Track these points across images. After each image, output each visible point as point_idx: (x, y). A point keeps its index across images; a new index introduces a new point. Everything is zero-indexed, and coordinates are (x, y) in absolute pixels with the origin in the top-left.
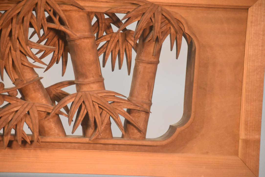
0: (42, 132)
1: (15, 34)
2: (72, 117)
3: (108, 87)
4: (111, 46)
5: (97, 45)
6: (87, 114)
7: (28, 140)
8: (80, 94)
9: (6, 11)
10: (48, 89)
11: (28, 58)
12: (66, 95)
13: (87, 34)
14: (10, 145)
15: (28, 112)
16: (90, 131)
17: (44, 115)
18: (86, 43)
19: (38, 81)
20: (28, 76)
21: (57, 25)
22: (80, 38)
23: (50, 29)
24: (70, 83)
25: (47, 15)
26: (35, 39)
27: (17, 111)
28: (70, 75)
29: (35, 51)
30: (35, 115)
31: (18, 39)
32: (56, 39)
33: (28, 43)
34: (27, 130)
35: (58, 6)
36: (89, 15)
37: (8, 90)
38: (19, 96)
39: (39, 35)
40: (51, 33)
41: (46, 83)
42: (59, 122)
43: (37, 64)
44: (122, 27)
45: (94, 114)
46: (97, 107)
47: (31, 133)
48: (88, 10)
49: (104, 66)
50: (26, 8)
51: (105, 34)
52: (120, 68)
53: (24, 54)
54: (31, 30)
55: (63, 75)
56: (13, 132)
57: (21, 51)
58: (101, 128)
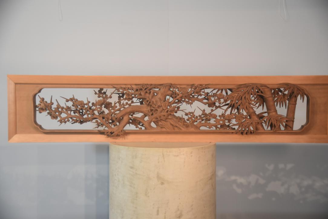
0: (257, 129)
1: (247, 97)
2: (267, 124)
3: (279, 113)
4: (279, 99)
5: (274, 99)
6: (272, 123)
7: (252, 132)
8: (269, 116)
9: (243, 90)
10: (258, 115)
11: (251, 105)
12: (264, 116)
13: (270, 96)
14: (247, 133)
15: (252, 123)
16: (273, 128)
17: (257, 123)
18: (271, 99)
19: (254, 112)
20: (251, 111)
21: (260, 94)
22: (268, 97)
23: (258, 95)
24: (265, 112)
25: (257, 90)
26: (253, 99)
27: (248, 123)
28: (265, 110)
29: (253, 102)
30: (254, 123)
31: (247, 99)
32: (260, 98)
33: (251, 100)
34: (252, 128)
35: (260, 87)
36: (271, 89)
37: (245, 116)
38: (249, 117)
39: (254, 97)
40: (258, 96)
41: (257, 113)
42: (262, 126)
43: (254, 107)
44: (283, 93)
45: (274, 122)
46: (275, 120)
47: (253, 129)
48: (271, 88)
49: (277, 106)
50: (250, 89)
51: (277, 95)
52: (283, 106)
53: (250, 104)
54: (252, 96)
55: (263, 110)
56: (247, 129)
57: (249, 103)
58: (277, 127)
